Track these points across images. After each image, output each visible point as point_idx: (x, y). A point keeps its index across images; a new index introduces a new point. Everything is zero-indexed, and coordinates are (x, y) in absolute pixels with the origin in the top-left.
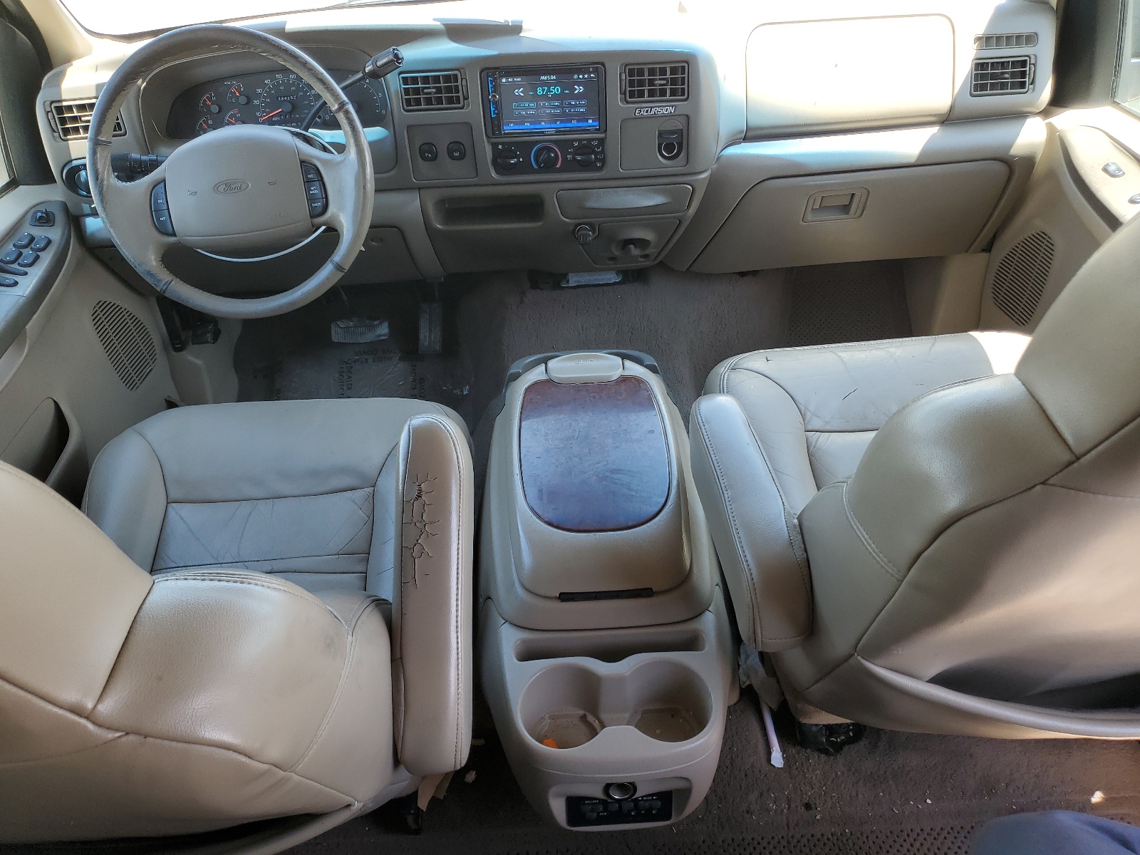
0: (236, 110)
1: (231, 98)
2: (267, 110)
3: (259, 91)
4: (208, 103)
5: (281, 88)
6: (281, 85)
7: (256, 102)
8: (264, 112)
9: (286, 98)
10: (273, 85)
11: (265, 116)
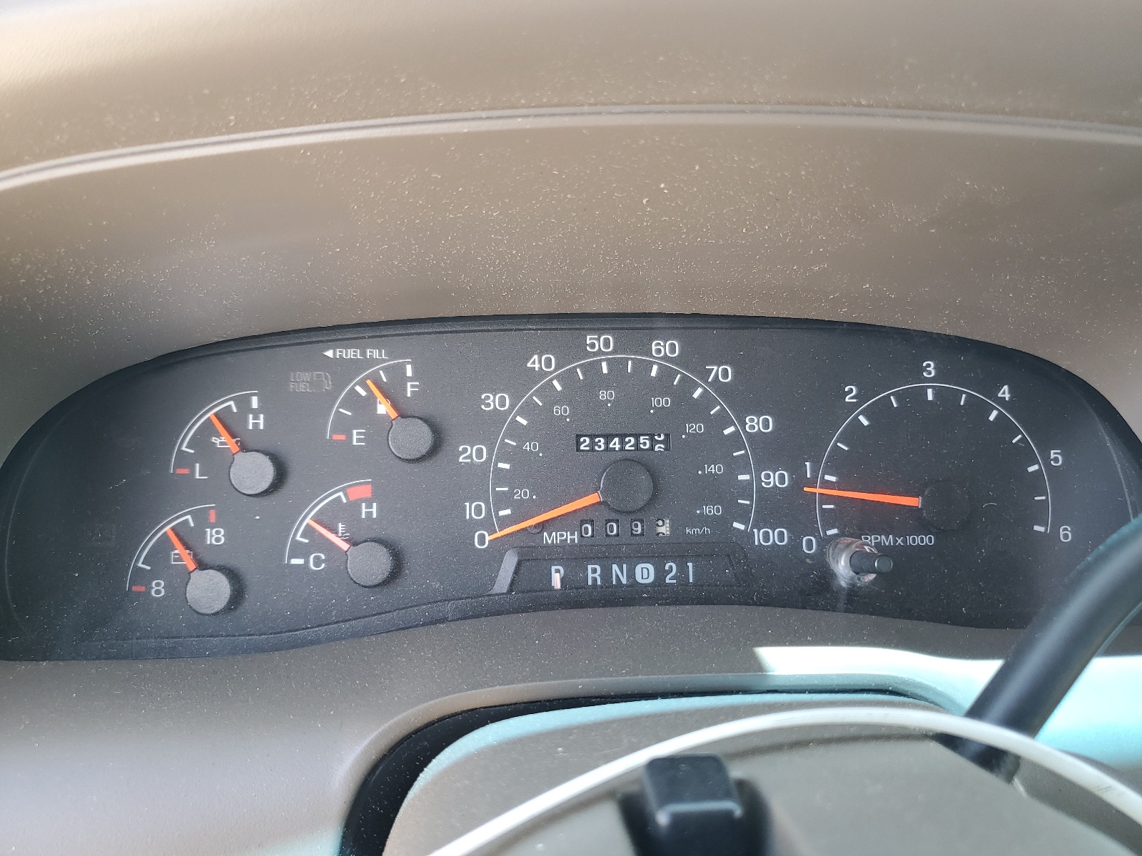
0: (361, 489)
1: (344, 426)
2: (522, 494)
3: (493, 401)
4: (222, 440)
5: (603, 395)
6: (605, 382)
7: (470, 453)
8: (502, 501)
9: (615, 444)
10: (568, 378)
11: (504, 522)
